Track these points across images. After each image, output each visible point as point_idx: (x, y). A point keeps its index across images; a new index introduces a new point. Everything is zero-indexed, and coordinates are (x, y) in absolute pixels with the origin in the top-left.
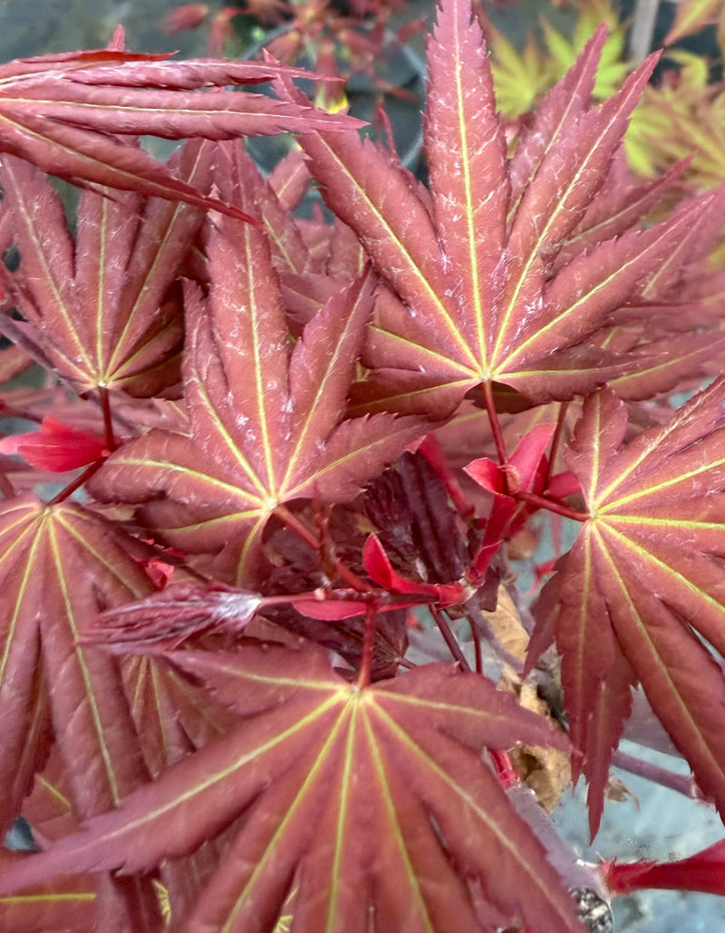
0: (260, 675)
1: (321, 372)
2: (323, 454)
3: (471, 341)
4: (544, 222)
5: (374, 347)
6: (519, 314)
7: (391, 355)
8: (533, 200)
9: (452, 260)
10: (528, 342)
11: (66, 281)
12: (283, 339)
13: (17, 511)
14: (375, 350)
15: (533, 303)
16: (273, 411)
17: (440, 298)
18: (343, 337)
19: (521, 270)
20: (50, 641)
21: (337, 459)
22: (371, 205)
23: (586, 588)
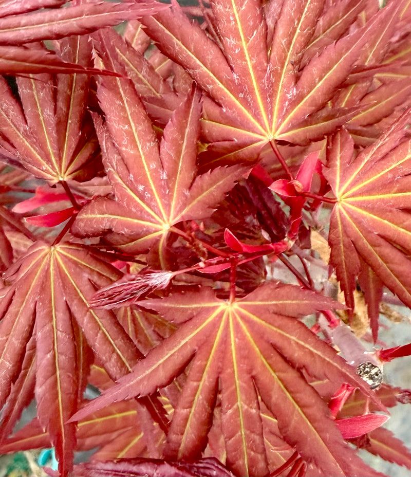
0: (183, 304)
1: (178, 153)
2: (189, 197)
3: (259, 120)
4: (289, 43)
5: (207, 131)
6: (283, 100)
7: (217, 134)
8: (281, 31)
9: (239, 76)
10: (292, 115)
11: (23, 126)
12: (153, 139)
13: (36, 252)
14: (208, 133)
15: (291, 92)
16: (156, 179)
17: (237, 98)
18: (187, 130)
19: (280, 74)
20: (74, 308)
21: (197, 197)
22: (187, 50)
23: (341, 235)
